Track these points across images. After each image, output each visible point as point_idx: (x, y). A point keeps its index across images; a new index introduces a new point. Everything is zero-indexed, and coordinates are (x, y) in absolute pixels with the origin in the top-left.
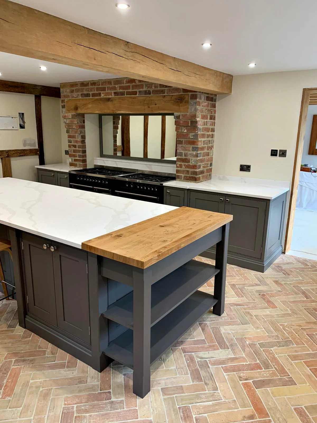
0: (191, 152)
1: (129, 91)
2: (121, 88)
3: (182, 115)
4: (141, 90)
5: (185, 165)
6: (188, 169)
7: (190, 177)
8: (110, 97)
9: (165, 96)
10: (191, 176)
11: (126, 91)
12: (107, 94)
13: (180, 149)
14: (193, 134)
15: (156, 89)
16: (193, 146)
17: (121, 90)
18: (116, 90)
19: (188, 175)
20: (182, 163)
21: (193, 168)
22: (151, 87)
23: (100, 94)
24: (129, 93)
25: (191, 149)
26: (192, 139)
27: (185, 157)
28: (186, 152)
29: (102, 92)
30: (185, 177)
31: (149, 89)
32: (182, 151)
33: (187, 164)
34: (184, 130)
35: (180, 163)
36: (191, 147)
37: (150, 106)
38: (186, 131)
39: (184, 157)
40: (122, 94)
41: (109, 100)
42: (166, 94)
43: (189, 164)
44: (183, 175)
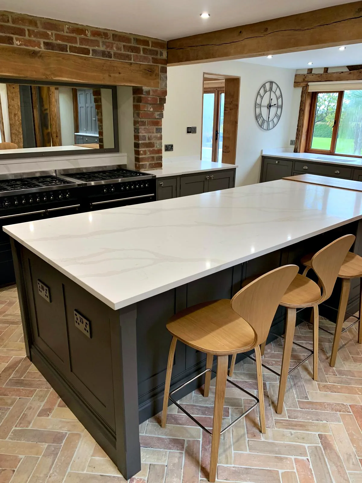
0: (155, 134)
1: (74, 45)
2: (58, 37)
3: (153, 91)
4: (96, 48)
5: (149, 151)
6: (153, 155)
7: (155, 164)
8: (36, 49)
9: (131, 64)
10: (157, 162)
11: (69, 45)
12: (30, 43)
13: (143, 132)
14: (158, 113)
15: (119, 52)
16: (157, 127)
17: (59, 42)
18: (49, 39)
19: (153, 162)
20: (146, 149)
21: (158, 153)
22: (112, 48)
23: (10, 40)
24: (73, 49)
25: (155, 131)
26: (158, 118)
27: (149, 141)
28: (150, 134)
29: (14, 37)
30: (150, 164)
31: (108, 50)
32: (145, 134)
33: (151, 149)
34: (151, 108)
35: (144, 149)
36: (154, 128)
37: (112, 75)
38: (152, 110)
39: (147, 141)
40: (63, 48)
41: (34, 54)
42: (132, 61)
43: (153, 148)
44: (147, 163)
